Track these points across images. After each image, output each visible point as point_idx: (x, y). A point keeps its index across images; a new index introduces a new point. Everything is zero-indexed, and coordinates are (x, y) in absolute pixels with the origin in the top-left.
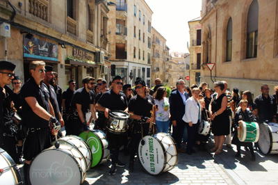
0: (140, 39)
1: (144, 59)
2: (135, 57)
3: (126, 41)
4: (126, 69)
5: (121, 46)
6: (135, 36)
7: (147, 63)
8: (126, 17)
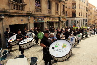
0: (82, 9)
1: (84, 16)
2: (80, 15)
3: (76, 10)
4: (76, 20)
5: (74, 12)
6: (80, 8)
7: (85, 17)
8: (76, 2)
